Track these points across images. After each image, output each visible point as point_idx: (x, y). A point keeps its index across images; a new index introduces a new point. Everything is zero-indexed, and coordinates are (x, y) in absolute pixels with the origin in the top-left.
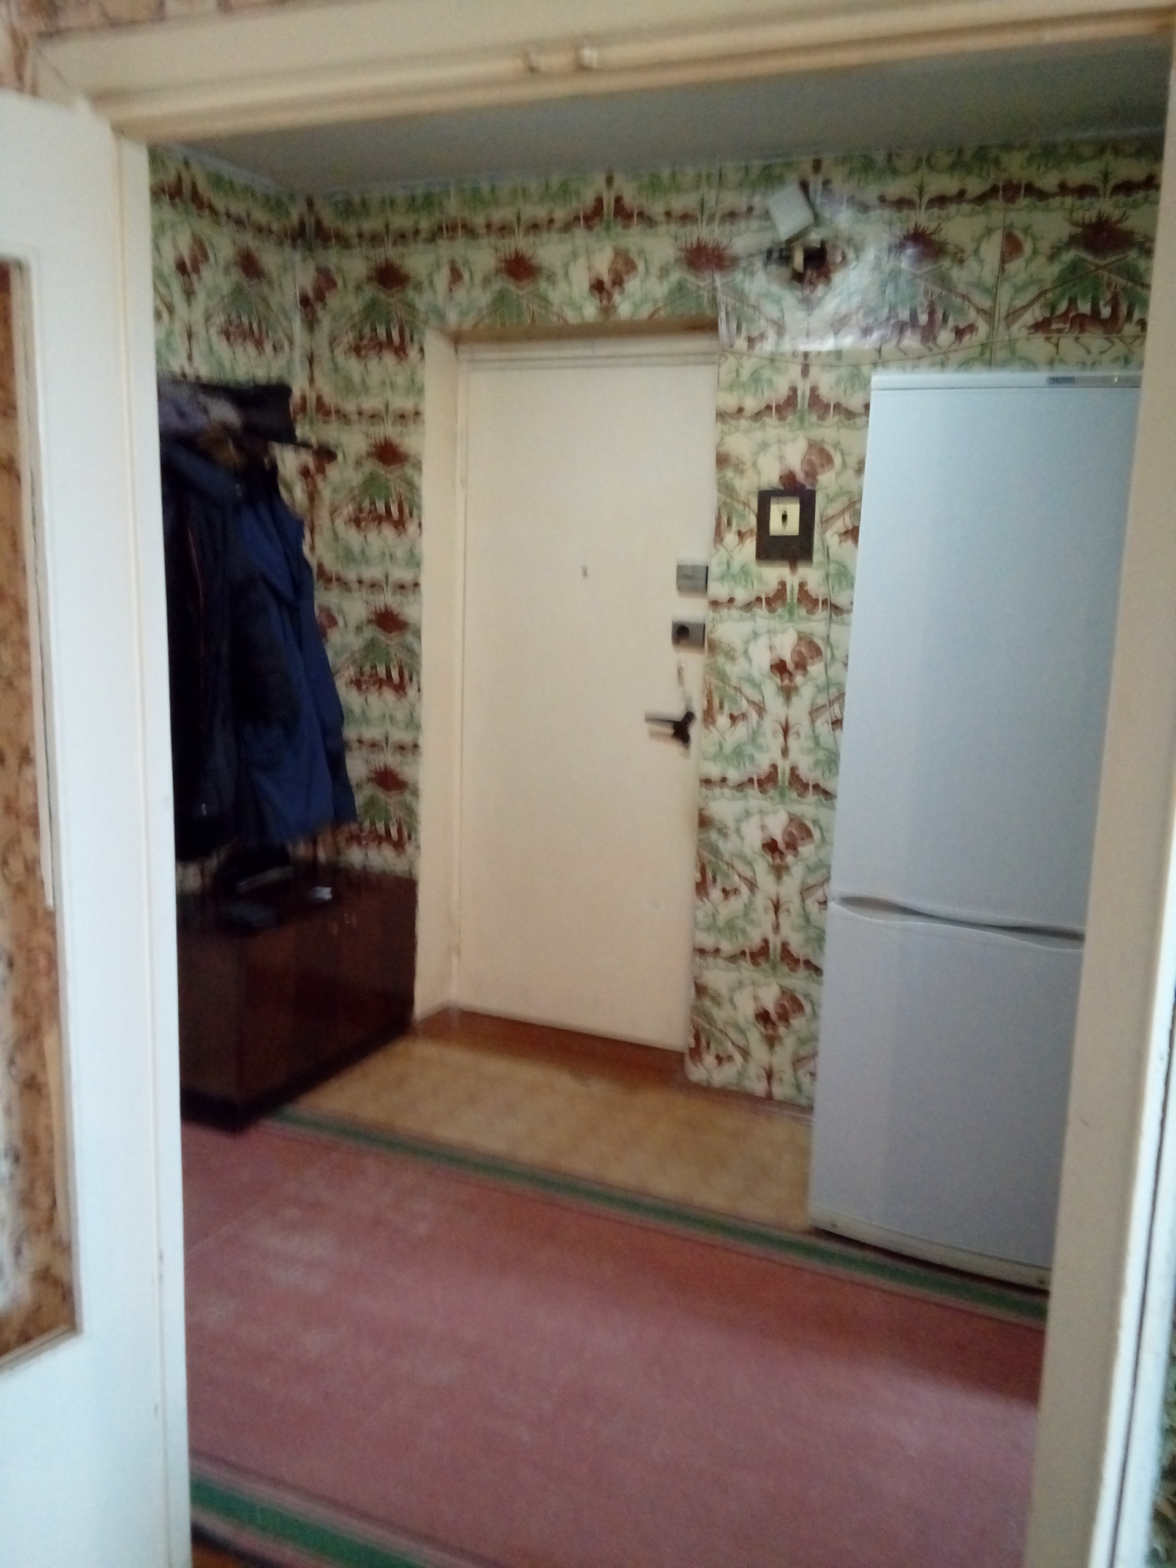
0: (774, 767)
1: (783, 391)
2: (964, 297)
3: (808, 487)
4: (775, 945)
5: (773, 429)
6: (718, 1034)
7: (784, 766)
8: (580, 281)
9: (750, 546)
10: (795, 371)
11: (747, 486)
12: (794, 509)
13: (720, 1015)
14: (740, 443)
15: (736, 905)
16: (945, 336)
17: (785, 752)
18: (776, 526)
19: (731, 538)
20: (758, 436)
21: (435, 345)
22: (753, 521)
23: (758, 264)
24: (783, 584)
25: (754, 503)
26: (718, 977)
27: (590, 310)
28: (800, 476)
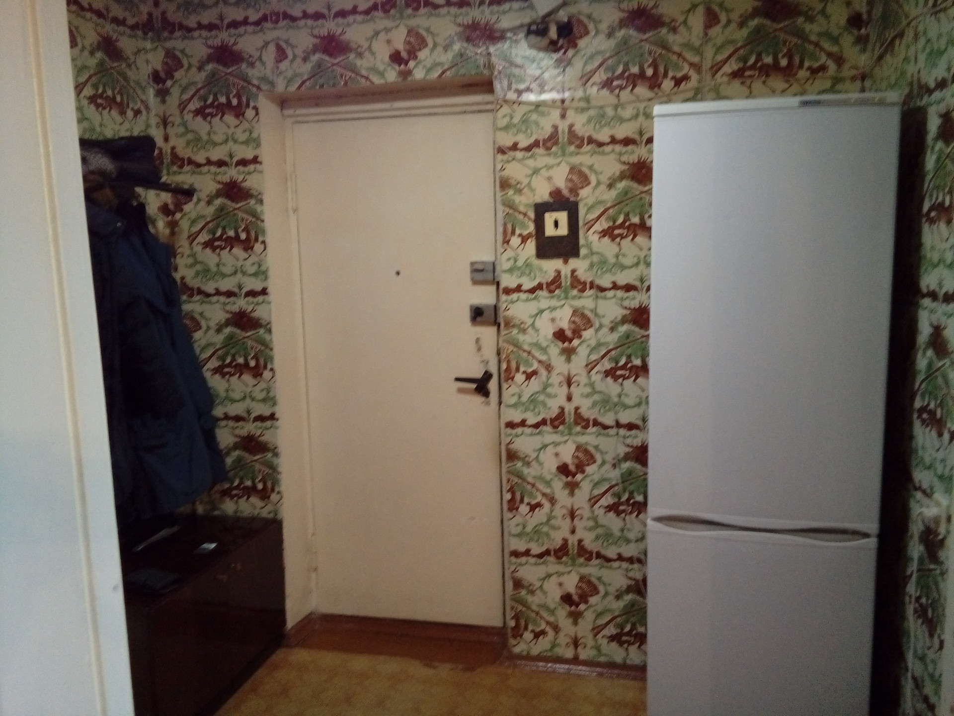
0: (562, 409)
1: (548, 131)
2: (679, 55)
3: (572, 199)
4: (573, 544)
5: (541, 159)
6: (533, 615)
7: (569, 408)
8: (382, 53)
9: (531, 247)
10: (556, 114)
11: (525, 201)
12: (563, 217)
13: (534, 601)
14: (516, 171)
15: (540, 515)
16: (668, 84)
17: (569, 398)
18: (550, 231)
19: (515, 241)
20: (531, 163)
21: (266, 107)
22: (531, 228)
23: (521, 35)
24: (559, 273)
25: (532, 215)
26: (530, 572)
27: (392, 75)
28: (566, 192)
